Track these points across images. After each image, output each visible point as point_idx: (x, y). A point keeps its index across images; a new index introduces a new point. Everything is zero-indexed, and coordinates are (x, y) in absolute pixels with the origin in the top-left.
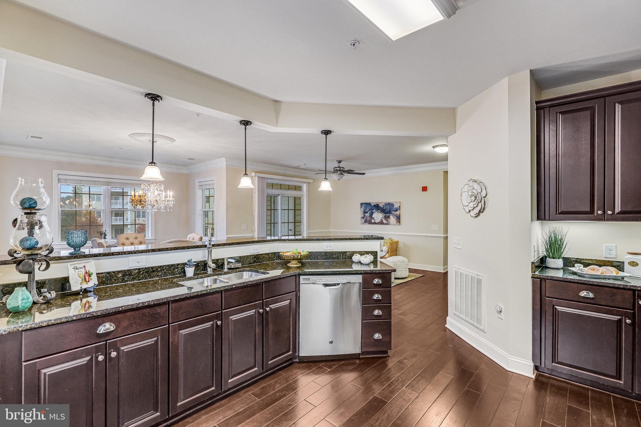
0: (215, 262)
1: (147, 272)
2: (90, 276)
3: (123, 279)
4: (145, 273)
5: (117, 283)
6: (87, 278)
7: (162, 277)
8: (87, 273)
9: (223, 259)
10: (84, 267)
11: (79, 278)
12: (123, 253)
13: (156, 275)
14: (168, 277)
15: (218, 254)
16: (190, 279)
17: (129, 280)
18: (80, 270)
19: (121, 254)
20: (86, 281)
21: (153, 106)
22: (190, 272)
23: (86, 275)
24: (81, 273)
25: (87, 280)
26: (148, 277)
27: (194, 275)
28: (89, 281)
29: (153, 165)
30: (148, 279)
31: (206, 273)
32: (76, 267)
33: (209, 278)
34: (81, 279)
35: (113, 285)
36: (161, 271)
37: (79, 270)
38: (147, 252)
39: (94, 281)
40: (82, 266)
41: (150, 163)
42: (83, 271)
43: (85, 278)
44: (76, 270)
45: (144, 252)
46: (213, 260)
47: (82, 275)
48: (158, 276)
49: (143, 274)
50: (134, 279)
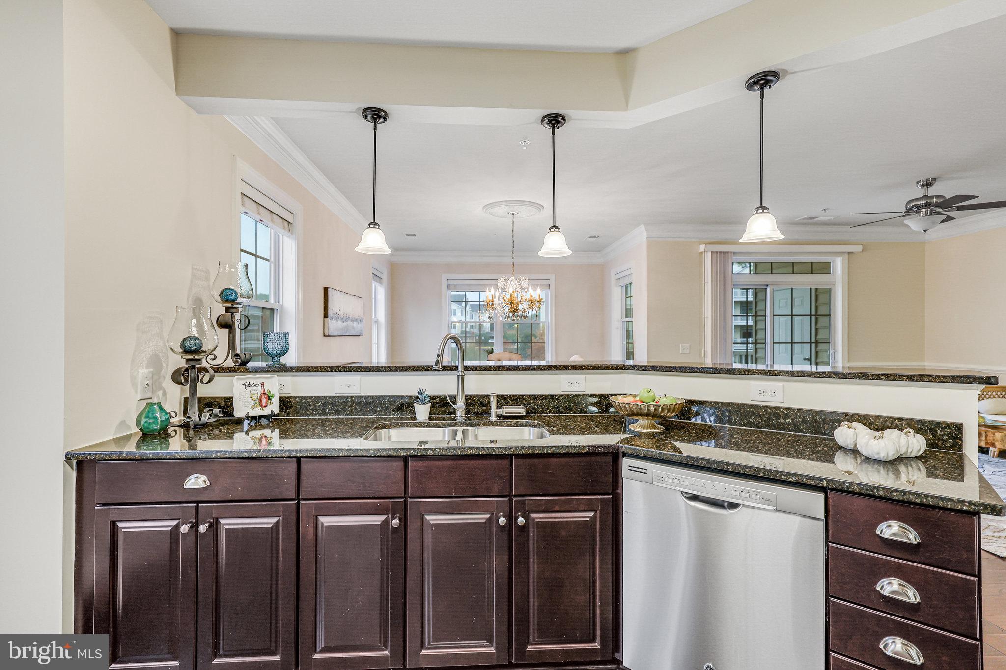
0: (470, 401)
1: (359, 404)
2: (269, 398)
3: (324, 409)
4: (356, 405)
5: (315, 415)
6: (264, 401)
7: (383, 415)
8: (264, 393)
9: (488, 396)
10: (262, 384)
11: (251, 400)
12: (323, 370)
13: (372, 410)
14: (392, 416)
15: (477, 385)
16: (422, 425)
17: (332, 413)
18: (254, 388)
19: (320, 370)
20: (261, 405)
21: (374, 129)
22: (422, 411)
23: (263, 397)
24: (255, 392)
25: (264, 404)
26: (360, 412)
27: (430, 418)
28: (266, 406)
29: (375, 226)
30: (361, 415)
31: (454, 419)
32: (247, 384)
34: (253, 402)
35: (310, 417)
36: (381, 404)
37: (252, 388)
38: (357, 371)
39: (274, 407)
40: (258, 382)
41: (370, 225)
42: (259, 390)
43: (260, 401)
44: (248, 389)
45: (354, 371)
46: (466, 396)
47: (256, 395)
48: (376, 411)
49: (351, 406)
50: (338, 412)
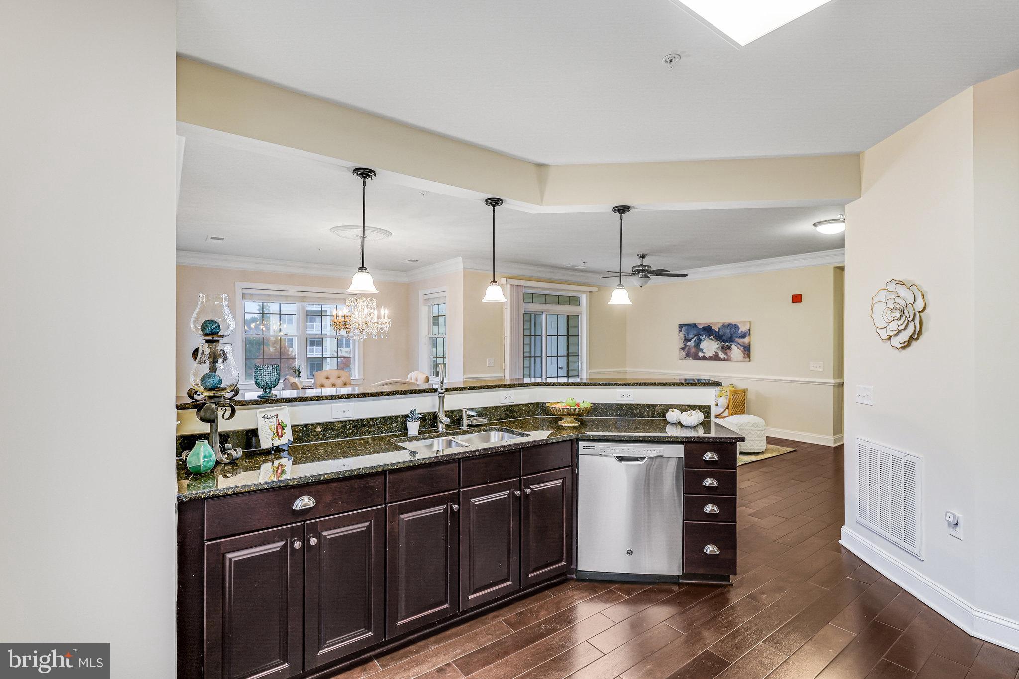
0: (450, 414)
1: (355, 427)
2: (283, 428)
3: (324, 434)
4: (353, 428)
5: (317, 440)
6: (280, 431)
7: (376, 434)
8: (279, 424)
9: (461, 411)
10: (276, 415)
11: (270, 431)
12: (325, 399)
13: (367, 431)
14: (384, 435)
15: (454, 402)
16: (414, 439)
17: (332, 437)
18: (271, 420)
19: (322, 399)
20: (278, 435)
21: (364, 185)
22: (413, 428)
23: (278, 428)
24: (272, 424)
25: (280, 435)
26: (357, 433)
27: (419, 433)
28: (282, 436)
29: (363, 270)
30: (357, 436)
31: (436, 431)
32: (266, 416)
33: (440, 439)
34: (272, 433)
35: (312, 443)
36: (374, 425)
37: (270, 420)
38: (355, 398)
39: (288, 437)
40: (273, 414)
41: (359, 269)
42: (275, 420)
43: (277, 432)
44: (267, 420)
45: (352, 398)
46: (445, 412)
47: (273, 427)
48: (370, 432)
49: (349, 429)
50: (338, 436)
